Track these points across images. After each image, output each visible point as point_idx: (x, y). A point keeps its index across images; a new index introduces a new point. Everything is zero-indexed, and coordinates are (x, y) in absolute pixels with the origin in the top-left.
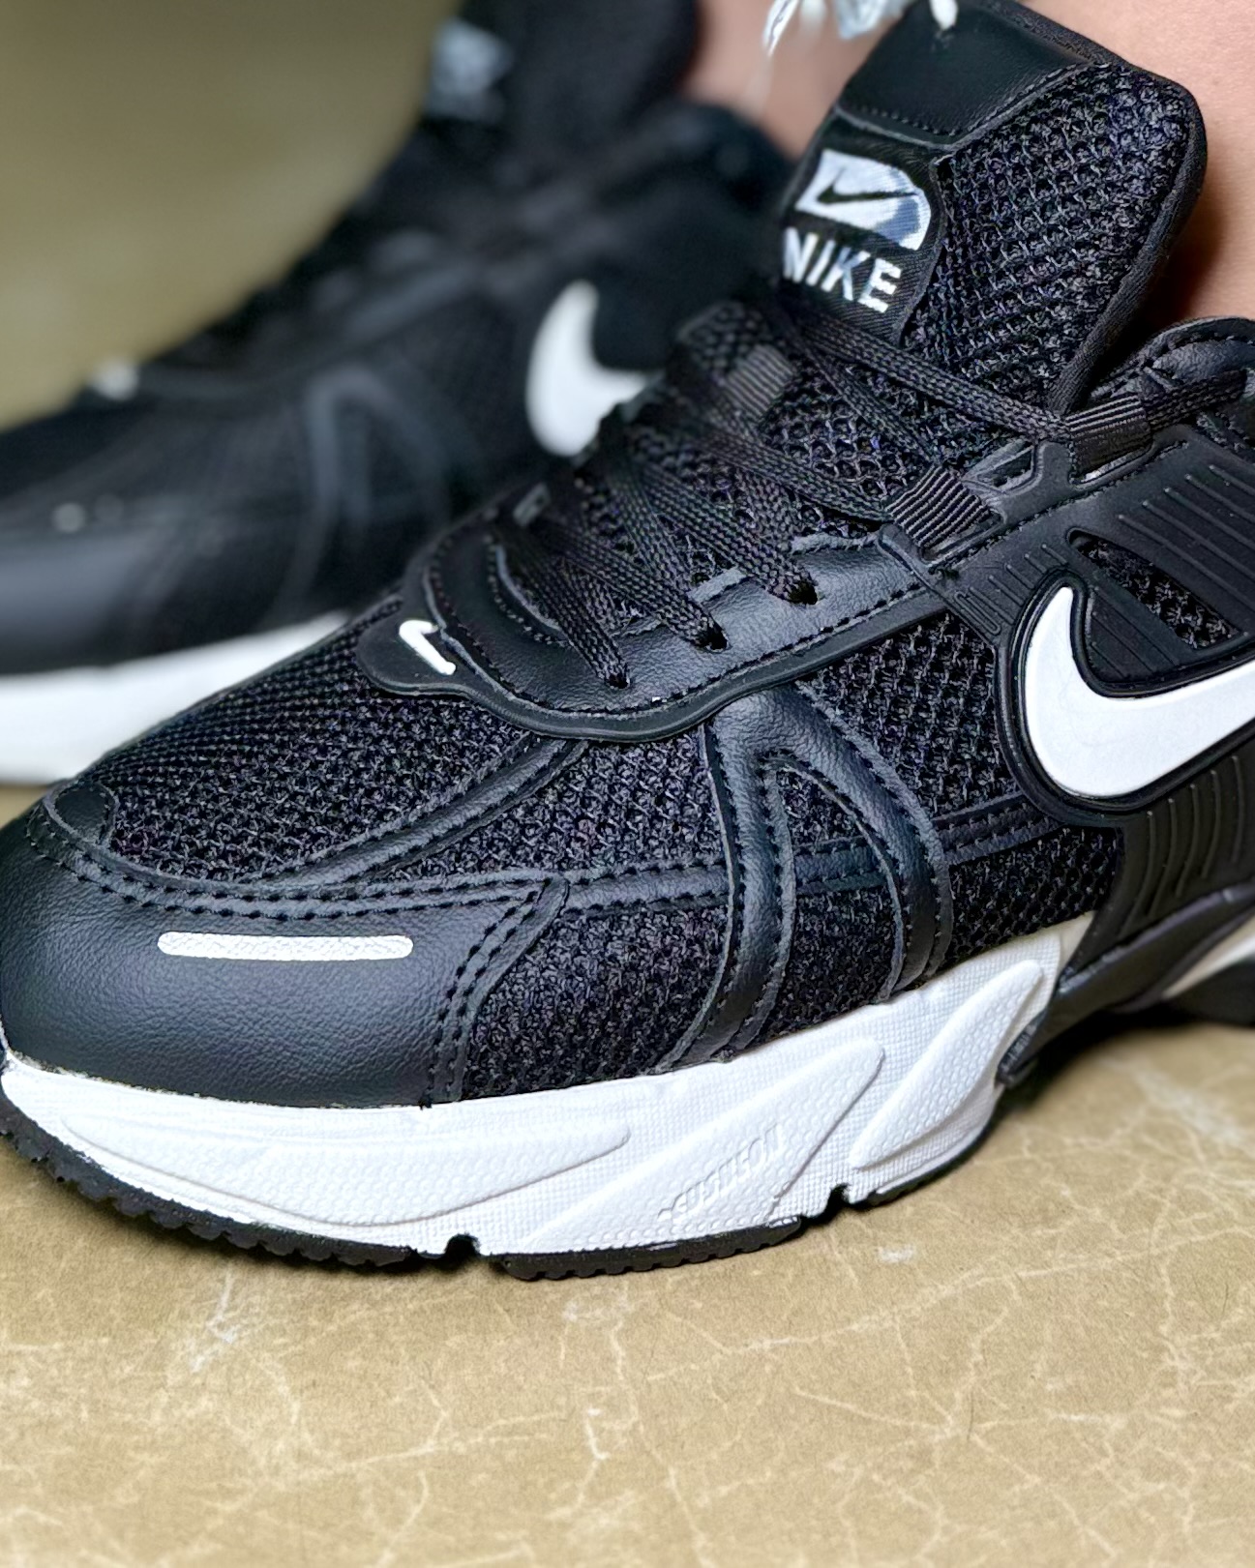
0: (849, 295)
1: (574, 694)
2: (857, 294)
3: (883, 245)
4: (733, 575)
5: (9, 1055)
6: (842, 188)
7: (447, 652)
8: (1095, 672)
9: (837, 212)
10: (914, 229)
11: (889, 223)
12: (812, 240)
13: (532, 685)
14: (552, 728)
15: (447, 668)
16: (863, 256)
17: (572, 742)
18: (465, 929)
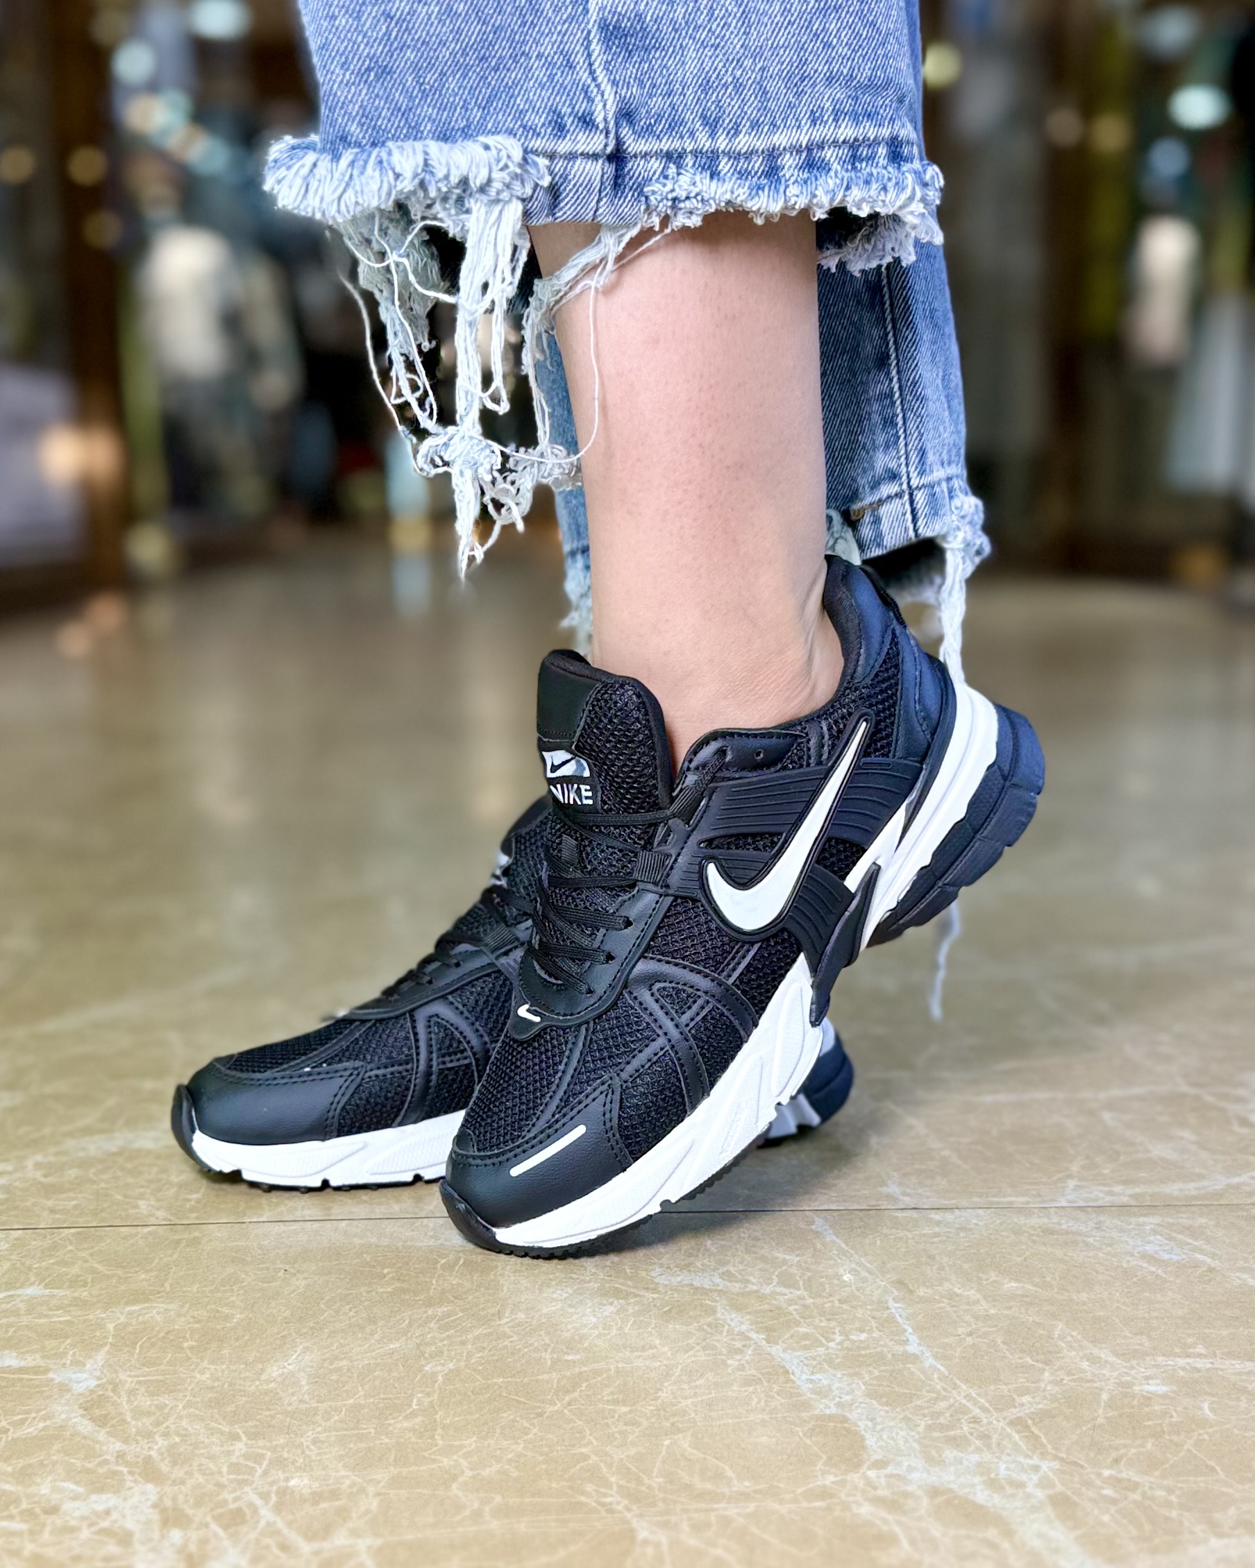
0: (579, 803)
1: (578, 1006)
2: (581, 800)
3: (579, 780)
4: (603, 931)
5: (494, 1229)
6: (556, 763)
7: (535, 1013)
8: (740, 884)
9: (559, 773)
10: (584, 769)
11: (576, 771)
12: (559, 786)
13: (565, 1009)
14: (578, 1022)
15: (537, 1019)
16: (576, 786)
17: (588, 1023)
18: (596, 1108)
